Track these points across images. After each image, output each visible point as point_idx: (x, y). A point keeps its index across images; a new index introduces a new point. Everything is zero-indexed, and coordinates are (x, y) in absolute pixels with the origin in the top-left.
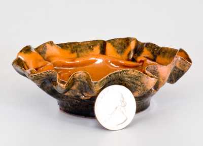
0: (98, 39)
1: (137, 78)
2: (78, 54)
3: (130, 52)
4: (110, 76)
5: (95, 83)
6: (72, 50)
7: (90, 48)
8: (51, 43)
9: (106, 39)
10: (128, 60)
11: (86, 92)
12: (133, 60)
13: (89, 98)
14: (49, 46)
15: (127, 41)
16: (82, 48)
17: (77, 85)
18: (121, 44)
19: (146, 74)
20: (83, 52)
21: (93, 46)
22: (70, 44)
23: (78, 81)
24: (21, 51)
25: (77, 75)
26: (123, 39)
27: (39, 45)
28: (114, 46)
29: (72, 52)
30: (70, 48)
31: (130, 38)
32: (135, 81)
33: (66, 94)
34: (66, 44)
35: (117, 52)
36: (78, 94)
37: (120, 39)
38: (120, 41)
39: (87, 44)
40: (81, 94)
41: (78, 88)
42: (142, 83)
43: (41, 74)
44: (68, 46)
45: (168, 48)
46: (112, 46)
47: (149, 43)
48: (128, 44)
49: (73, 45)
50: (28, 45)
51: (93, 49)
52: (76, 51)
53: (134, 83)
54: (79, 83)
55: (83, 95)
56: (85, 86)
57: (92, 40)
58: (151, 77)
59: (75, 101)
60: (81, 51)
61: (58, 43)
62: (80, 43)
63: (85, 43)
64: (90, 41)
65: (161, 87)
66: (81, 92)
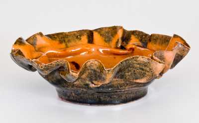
0: (84, 29)
1: (145, 65)
2: (66, 45)
3: (118, 40)
4: (121, 63)
5: (108, 71)
6: (60, 41)
7: (77, 37)
8: (41, 34)
9: (91, 29)
10: (117, 48)
11: (96, 80)
12: (122, 48)
13: (99, 86)
14: (39, 37)
15: (114, 29)
16: (70, 38)
17: (87, 73)
18: (108, 33)
19: (155, 60)
20: (71, 42)
21: (80, 36)
22: (58, 34)
23: (88, 70)
24: (15, 43)
25: (89, 63)
26: (109, 28)
27: (29, 37)
28: (101, 35)
29: (61, 42)
30: (58, 39)
31: (117, 26)
32: (143, 68)
33: (75, 83)
34: (53, 35)
35: (105, 41)
36: (87, 82)
37: (106, 28)
38: (107, 30)
39: (74, 34)
40: (90, 83)
41: (87, 77)
42: (150, 69)
43: (51, 64)
44: (56, 36)
45: (159, 35)
46: (99, 35)
47: (136, 31)
48: (116, 33)
49: (61, 36)
50: (20, 37)
51: (81, 39)
52: (64, 41)
53: (143, 70)
54: (90, 71)
55: (93, 83)
56: (96, 74)
57: (78, 30)
58: (160, 62)
59: (82, 89)
60: (69, 41)
61: (47, 34)
62: (67, 34)
63: (72, 33)
64: (76, 31)
65: (166, 72)
66: (91, 80)
